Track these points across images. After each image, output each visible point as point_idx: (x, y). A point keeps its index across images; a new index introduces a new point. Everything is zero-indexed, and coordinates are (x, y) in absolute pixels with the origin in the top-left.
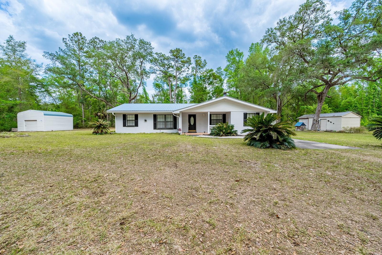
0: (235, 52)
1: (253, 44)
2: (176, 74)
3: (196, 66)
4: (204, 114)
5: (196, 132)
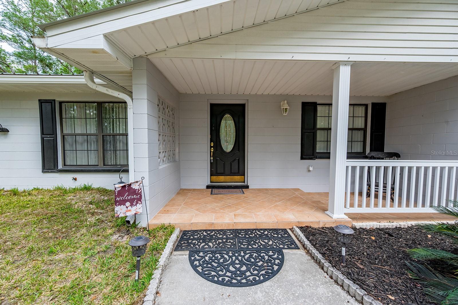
4: (286, 102)
5: (247, 187)
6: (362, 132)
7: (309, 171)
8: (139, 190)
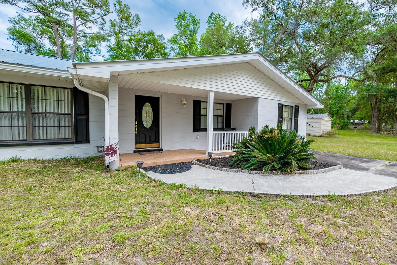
0: (188, 17)
1: (213, 13)
2: (75, 22)
3: (121, 19)
4: (185, 99)
5: (162, 150)
6: (222, 117)
7: (197, 138)
8: (115, 148)
